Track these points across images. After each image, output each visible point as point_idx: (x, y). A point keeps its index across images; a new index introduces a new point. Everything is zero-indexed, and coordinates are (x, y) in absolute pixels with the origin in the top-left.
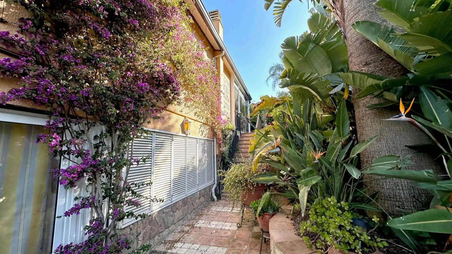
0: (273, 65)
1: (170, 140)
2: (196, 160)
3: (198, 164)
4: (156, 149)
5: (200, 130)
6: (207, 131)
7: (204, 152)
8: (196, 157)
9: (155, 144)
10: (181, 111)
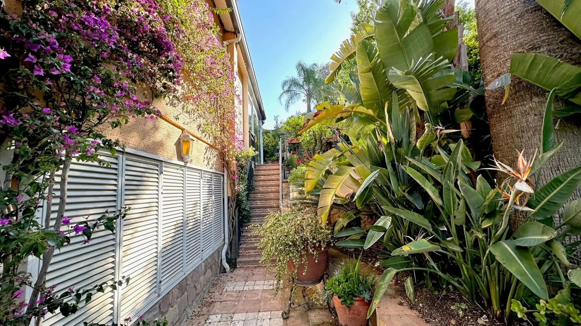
0: (287, 79)
1: (157, 172)
2: (199, 207)
3: (202, 214)
4: (126, 190)
5: (206, 156)
6: (215, 159)
7: (210, 193)
8: (199, 202)
9: (124, 180)
10: (177, 118)
